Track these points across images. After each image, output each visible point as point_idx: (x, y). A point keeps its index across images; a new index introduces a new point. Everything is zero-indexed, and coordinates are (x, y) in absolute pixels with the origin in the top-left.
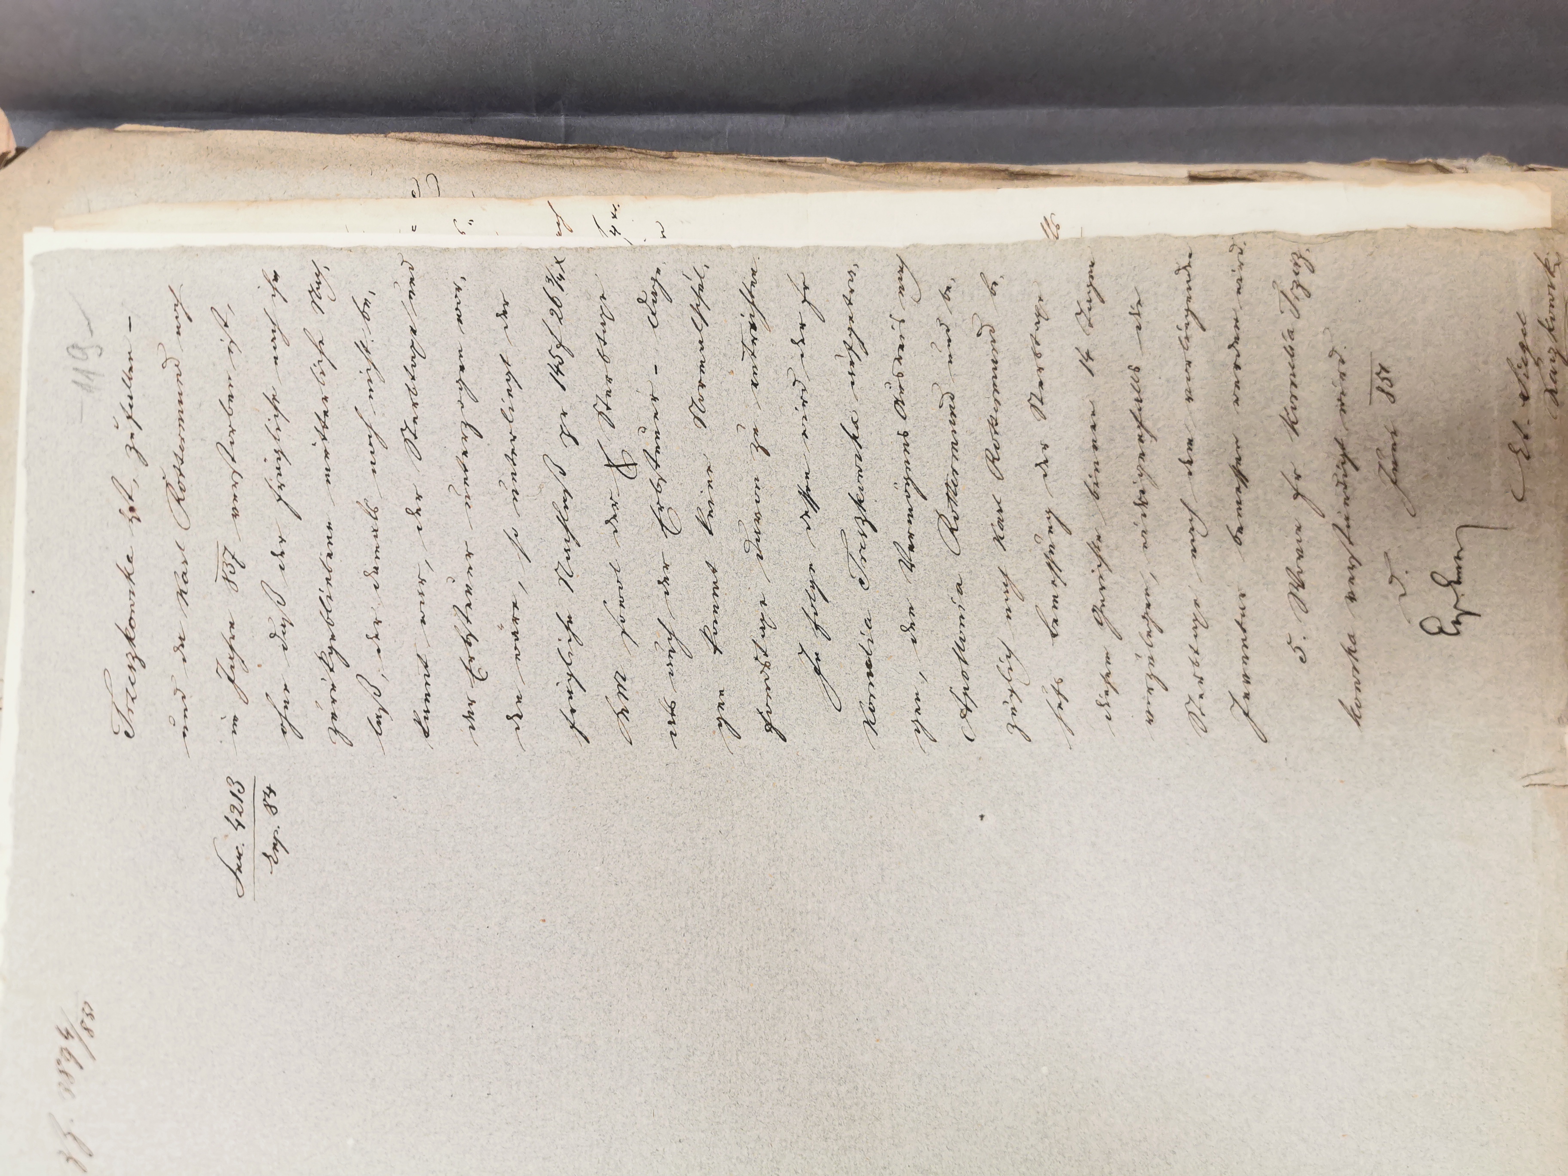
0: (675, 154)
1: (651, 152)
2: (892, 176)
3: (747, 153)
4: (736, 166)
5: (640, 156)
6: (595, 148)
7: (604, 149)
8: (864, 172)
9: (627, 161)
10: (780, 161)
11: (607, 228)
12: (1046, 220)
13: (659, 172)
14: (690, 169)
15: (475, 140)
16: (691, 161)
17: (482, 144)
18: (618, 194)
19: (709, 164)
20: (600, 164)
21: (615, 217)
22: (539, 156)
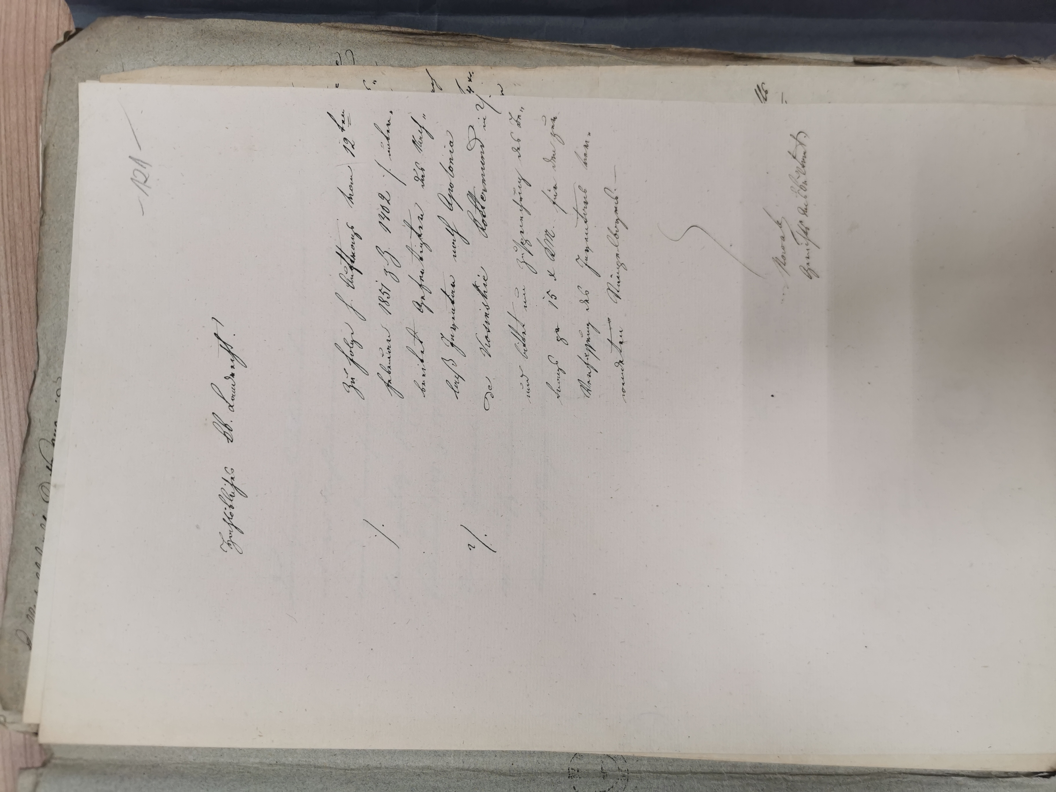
0: (510, 40)
1: (494, 38)
2: (655, 57)
3: (558, 41)
4: (551, 48)
5: (487, 41)
6: (457, 35)
7: (463, 35)
8: (637, 54)
9: (479, 44)
10: (581, 46)
11: (465, 88)
12: (758, 86)
13: (500, 51)
14: (520, 50)
15: (378, 28)
16: (521, 44)
17: (383, 31)
18: (473, 65)
19: (533, 46)
20: (461, 45)
21: (470, 80)
22: (421, 39)
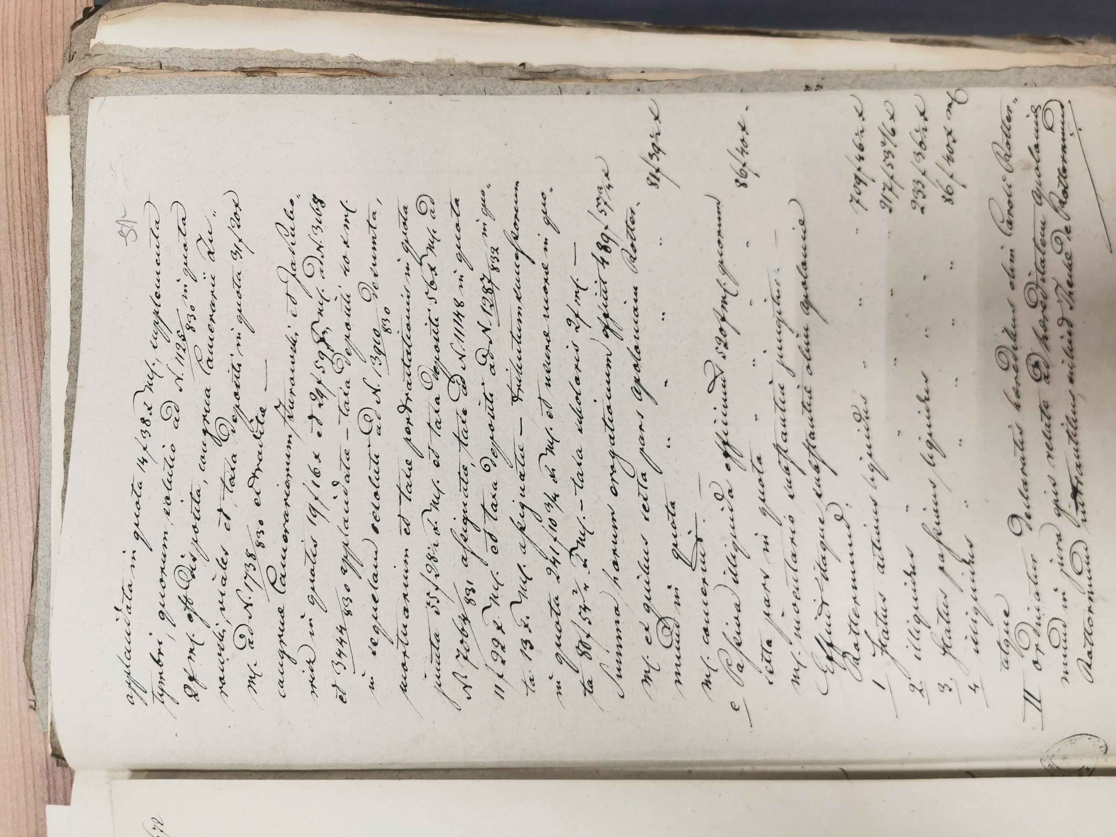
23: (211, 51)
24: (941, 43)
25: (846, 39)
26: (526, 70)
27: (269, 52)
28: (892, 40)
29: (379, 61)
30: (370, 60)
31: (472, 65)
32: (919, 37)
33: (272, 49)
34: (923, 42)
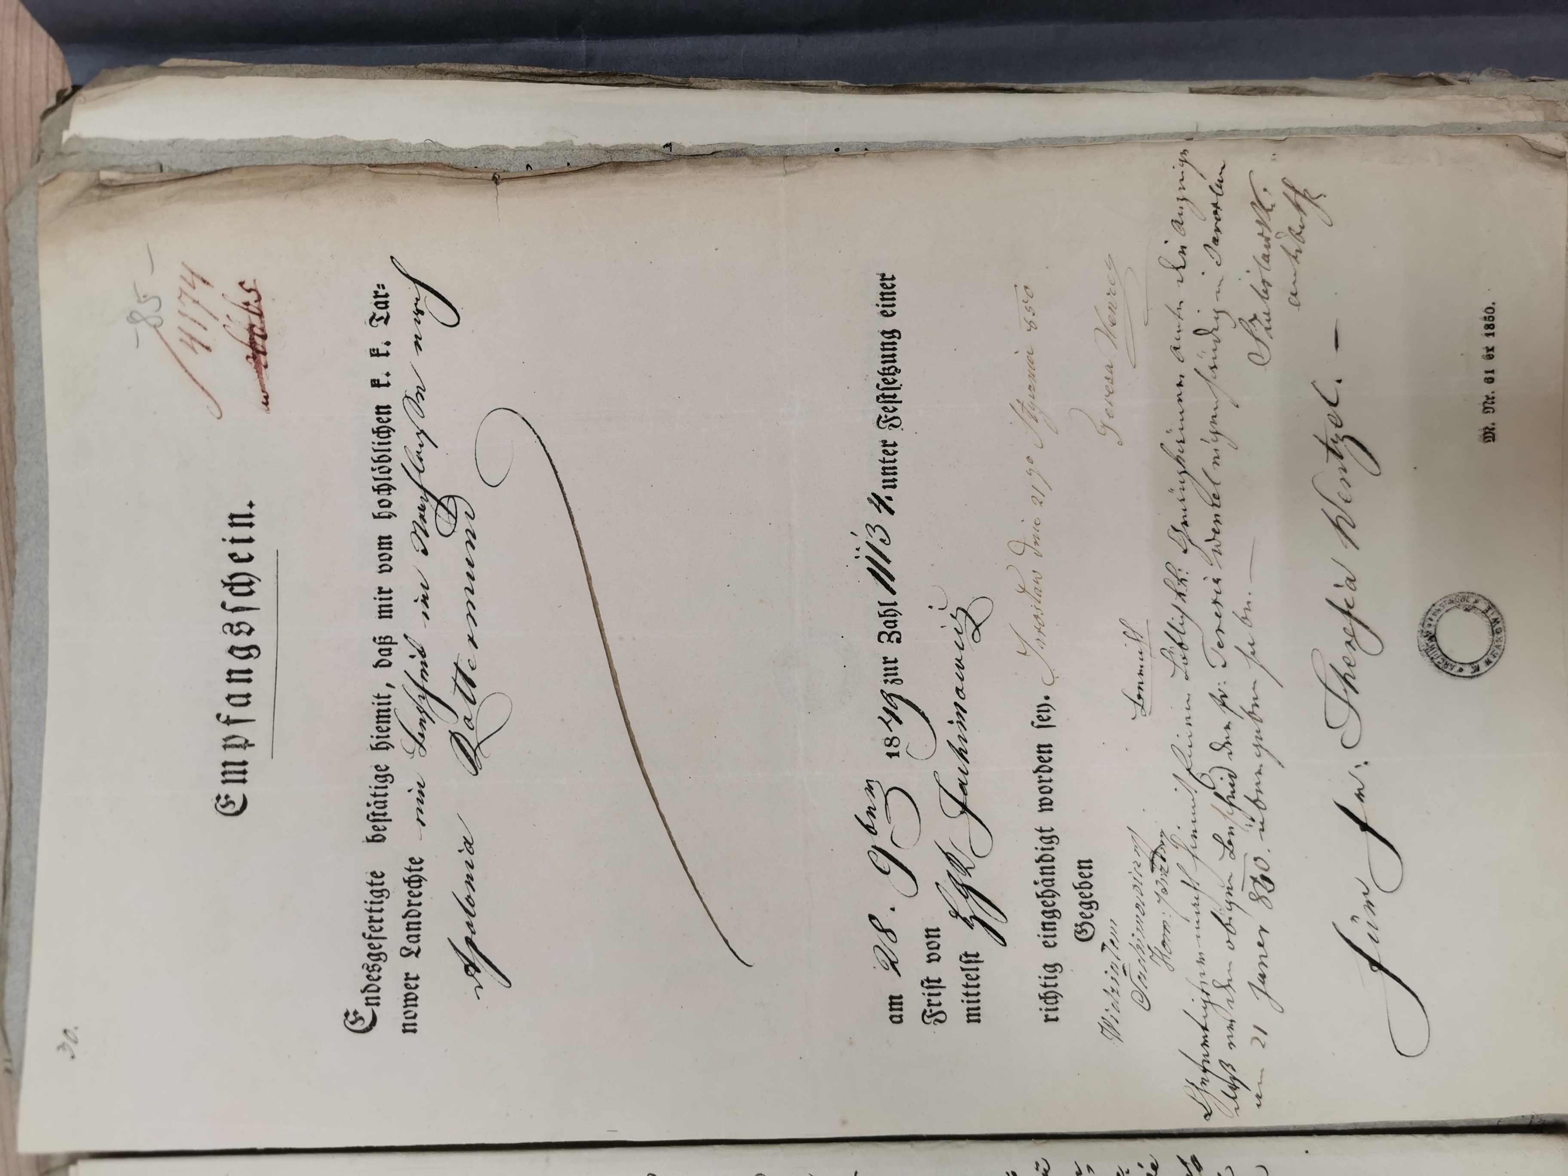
23: (231, 142)
24: (1263, 91)
25: (1125, 91)
26: (673, 152)
27: (311, 140)
28: (1191, 91)
29: (467, 148)
30: (453, 147)
31: (596, 148)
32: (1230, 83)
33: (315, 137)
34: (1236, 92)
